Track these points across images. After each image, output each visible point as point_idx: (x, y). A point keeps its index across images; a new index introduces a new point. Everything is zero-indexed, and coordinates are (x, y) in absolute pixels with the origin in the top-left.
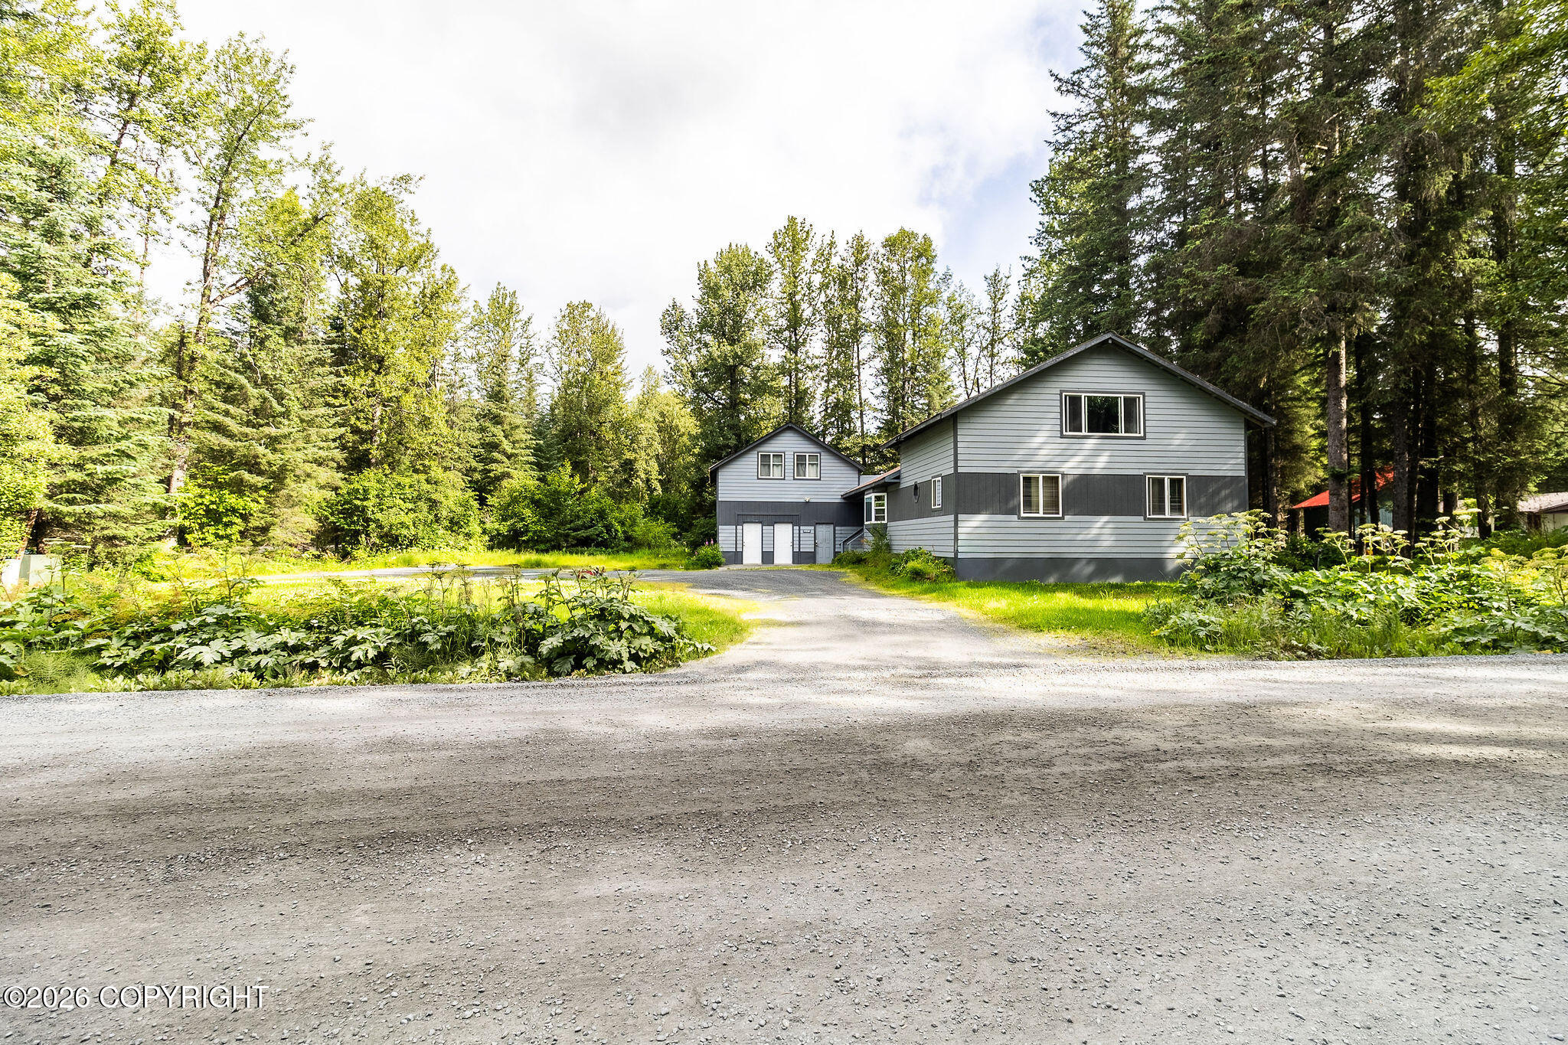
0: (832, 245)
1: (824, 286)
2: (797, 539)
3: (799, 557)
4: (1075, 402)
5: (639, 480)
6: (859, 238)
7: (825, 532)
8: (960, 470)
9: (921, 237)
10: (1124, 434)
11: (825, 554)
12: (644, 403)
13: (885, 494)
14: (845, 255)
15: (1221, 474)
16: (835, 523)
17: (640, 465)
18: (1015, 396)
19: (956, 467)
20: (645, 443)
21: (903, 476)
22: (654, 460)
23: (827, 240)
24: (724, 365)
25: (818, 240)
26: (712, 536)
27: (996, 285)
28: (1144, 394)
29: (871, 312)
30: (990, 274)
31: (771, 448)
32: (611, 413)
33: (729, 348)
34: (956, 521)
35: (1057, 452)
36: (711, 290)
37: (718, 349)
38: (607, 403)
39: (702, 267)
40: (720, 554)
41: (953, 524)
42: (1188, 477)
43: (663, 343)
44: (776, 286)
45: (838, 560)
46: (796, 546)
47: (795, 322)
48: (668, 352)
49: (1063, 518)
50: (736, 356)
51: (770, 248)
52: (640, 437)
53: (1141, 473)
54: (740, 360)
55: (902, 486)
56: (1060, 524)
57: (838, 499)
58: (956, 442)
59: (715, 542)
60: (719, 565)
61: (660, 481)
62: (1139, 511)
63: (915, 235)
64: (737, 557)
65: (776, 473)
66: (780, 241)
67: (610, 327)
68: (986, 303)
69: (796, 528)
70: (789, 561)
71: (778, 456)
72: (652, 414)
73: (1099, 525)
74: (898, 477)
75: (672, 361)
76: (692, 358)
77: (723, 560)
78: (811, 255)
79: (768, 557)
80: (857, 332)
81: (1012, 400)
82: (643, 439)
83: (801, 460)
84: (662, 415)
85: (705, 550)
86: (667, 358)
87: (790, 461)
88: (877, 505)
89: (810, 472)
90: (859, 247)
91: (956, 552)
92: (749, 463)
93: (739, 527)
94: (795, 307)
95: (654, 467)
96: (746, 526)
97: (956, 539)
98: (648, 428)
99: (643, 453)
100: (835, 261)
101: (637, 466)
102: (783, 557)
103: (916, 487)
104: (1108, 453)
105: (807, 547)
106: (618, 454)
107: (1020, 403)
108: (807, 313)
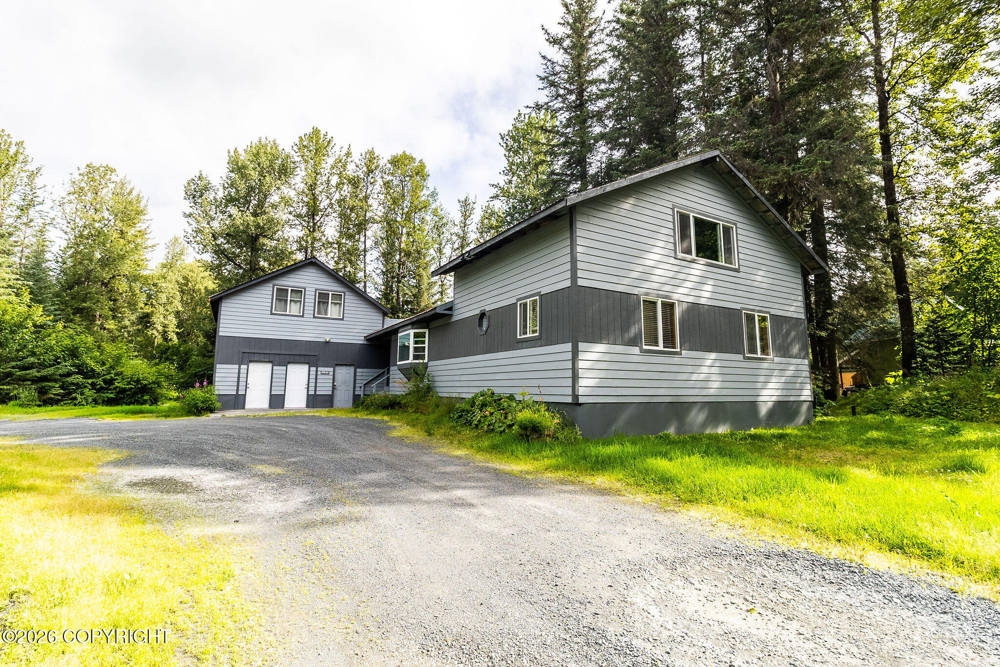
0: (348, 154)
1: (338, 186)
2: (312, 381)
3: (314, 401)
4: (684, 219)
5: (155, 332)
6: (372, 153)
7: (344, 374)
8: (580, 282)
9: (418, 160)
10: (723, 264)
11: (343, 397)
12: (168, 266)
13: (427, 331)
14: (359, 163)
15: (789, 314)
16: (356, 364)
17: (158, 319)
18: (631, 201)
19: (574, 277)
20: (164, 300)
21: (456, 307)
22: (172, 315)
23: (345, 151)
24: (244, 232)
25: (337, 149)
26: (207, 377)
27: (466, 206)
28: (735, 224)
29: (376, 208)
30: (462, 199)
31: (291, 282)
32: (126, 268)
33: (252, 219)
34: (575, 352)
35: (671, 274)
36: (238, 168)
37: (240, 217)
38: (122, 257)
39: (232, 153)
40: (214, 398)
41: (569, 356)
42: (771, 315)
43: (186, 206)
44: (299, 179)
45: (358, 402)
46: (312, 389)
47: (313, 211)
48: (190, 215)
49: (680, 353)
50: (258, 226)
51: (295, 148)
52: (160, 295)
53: (738, 307)
54: (262, 232)
55: (455, 318)
56: (676, 360)
57: (360, 340)
58: (573, 245)
59: (211, 382)
60: (212, 411)
61: (177, 334)
62: (738, 350)
63: (412, 159)
64: (237, 401)
65: (293, 309)
66: (305, 143)
67: (135, 194)
68: (457, 217)
69: (313, 369)
70: (303, 404)
71: (297, 292)
72: (174, 276)
73: (709, 363)
74: (450, 309)
75: (193, 223)
76: (216, 224)
77: (218, 405)
78: (331, 161)
79: (277, 401)
80: (362, 226)
81: (628, 204)
82: (163, 298)
83: (323, 298)
84: (185, 278)
85: (197, 393)
86: (190, 220)
87: (310, 298)
88: (416, 342)
89: (333, 311)
90: (371, 158)
91: (575, 396)
92: (264, 295)
93: (244, 367)
94: (315, 198)
95: (172, 321)
96: (252, 366)
97: (575, 377)
98: (170, 288)
99: (161, 309)
100: (351, 167)
101: (154, 319)
102: (296, 399)
103: (482, 315)
104: (711, 282)
105: (324, 389)
106: (132, 306)
107: (638, 210)
108: (324, 203)
